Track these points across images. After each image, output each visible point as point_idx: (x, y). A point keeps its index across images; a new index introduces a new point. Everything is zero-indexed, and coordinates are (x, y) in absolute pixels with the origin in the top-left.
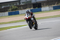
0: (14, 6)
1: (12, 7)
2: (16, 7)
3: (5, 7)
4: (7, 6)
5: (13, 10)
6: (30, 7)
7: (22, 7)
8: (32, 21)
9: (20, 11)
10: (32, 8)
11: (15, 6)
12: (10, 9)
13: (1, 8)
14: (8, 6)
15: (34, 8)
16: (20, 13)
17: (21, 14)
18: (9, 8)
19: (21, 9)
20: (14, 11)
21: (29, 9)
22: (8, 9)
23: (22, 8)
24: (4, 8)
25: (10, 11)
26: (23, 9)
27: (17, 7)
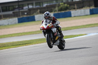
0: (62, 3)
1: (59, 5)
2: (66, 5)
3: (48, 4)
4: (51, 4)
5: (61, 10)
6: (90, 6)
7: (76, 5)
8: (53, 34)
9: (73, 12)
10: (92, 8)
11: (65, 3)
12: (57, 9)
13: (41, 6)
14: (53, 4)
15: (95, 6)
16: (72, 15)
17: (75, 16)
18: (54, 6)
19: (74, 9)
20: (63, 12)
21: (88, 8)
22: (53, 8)
23: (76, 7)
24: (47, 6)
25: (56, 11)
26: (77, 9)
27: (68, 6)
